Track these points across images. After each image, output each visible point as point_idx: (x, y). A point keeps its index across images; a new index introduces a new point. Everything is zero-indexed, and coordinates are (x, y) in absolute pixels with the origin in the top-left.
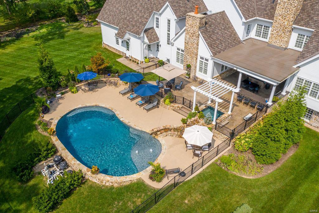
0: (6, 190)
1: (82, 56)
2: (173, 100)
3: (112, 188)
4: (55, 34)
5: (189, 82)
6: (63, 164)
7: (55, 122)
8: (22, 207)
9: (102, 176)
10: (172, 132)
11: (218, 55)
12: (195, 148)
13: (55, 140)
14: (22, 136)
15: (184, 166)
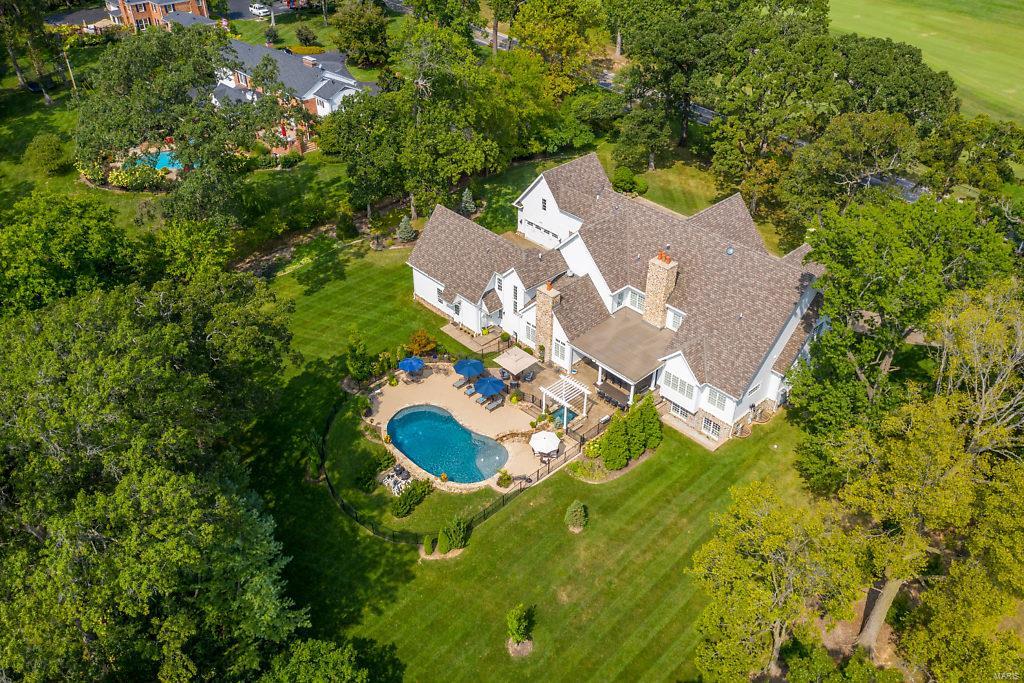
0: (353, 500)
1: (387, 320)
2: (521, 397)
3: (461, 494)
4: (327, 269)
5: (543, 369)
6: (405, 474)
7: (384, 427)
8: (375, 513)
9: (450, 483)
10: (519, 438)
11: (576, 340)
12: (542, 455)
13: (390, 448)
14: (350, 444)
15: (529, 472)
